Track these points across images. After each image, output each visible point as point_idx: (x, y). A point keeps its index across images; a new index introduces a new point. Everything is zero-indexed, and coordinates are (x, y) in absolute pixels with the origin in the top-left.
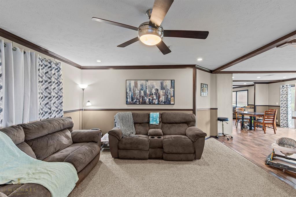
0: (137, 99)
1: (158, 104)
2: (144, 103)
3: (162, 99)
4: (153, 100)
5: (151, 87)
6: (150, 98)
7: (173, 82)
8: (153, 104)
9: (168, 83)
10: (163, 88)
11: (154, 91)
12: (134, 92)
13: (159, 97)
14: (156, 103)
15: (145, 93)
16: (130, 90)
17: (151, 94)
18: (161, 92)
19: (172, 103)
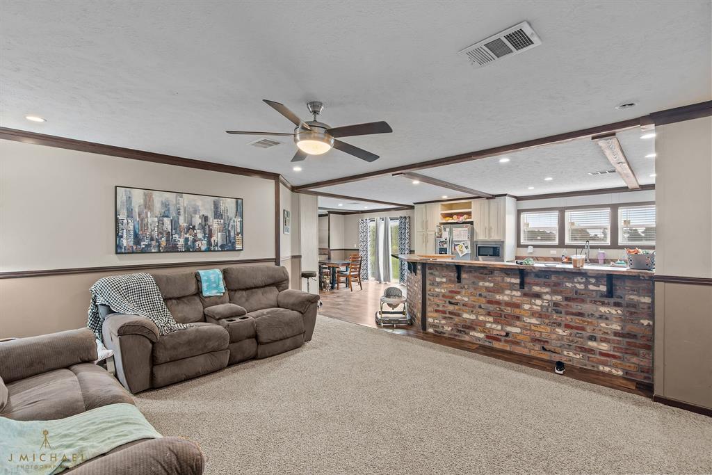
0: (152, 239)
1: (208, 250)
2: (173, 249)
3: (218, 238)
4: (194, 241)
5: (191, 210)
6: (187, 236)
7: (239, 204)
8: (196, 251)
9: (229, 205)
10: (218, 214)
11: (197, 221)
12: (142, 220)
13: (210, 236)
14: (203, 248)
15: (175, 224)
16: (130, 214)
17: (191, 228)
18: (215, 224)
19: (238, 247)
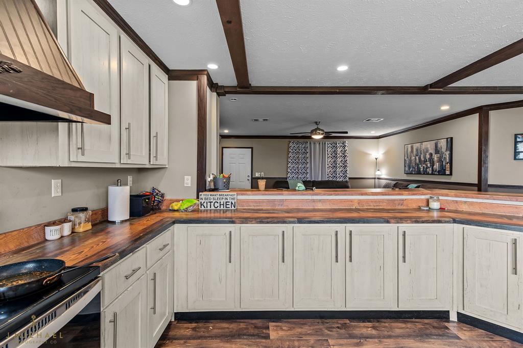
0: (413, 168)
1: (432, 174)
2: (419, 173)
3: (437, 166)
4: (427, 168)
5: (426, 151)
6: (424, 165)
7: (450, 141)
8: (427, 174)
9: (443, 144)
10: (437, 151)
11: (428, 156)
12: (410, 158)
13: (433, 165)
14: (430, 172)
15: (420, 159)
16: (407, 157)
17: (425, 161)
18: (435, 157)
19: (448, 172)
